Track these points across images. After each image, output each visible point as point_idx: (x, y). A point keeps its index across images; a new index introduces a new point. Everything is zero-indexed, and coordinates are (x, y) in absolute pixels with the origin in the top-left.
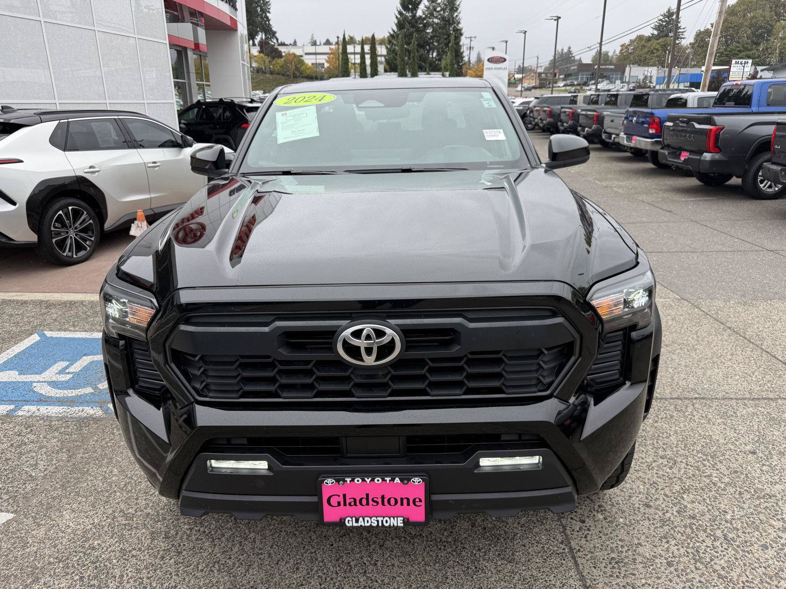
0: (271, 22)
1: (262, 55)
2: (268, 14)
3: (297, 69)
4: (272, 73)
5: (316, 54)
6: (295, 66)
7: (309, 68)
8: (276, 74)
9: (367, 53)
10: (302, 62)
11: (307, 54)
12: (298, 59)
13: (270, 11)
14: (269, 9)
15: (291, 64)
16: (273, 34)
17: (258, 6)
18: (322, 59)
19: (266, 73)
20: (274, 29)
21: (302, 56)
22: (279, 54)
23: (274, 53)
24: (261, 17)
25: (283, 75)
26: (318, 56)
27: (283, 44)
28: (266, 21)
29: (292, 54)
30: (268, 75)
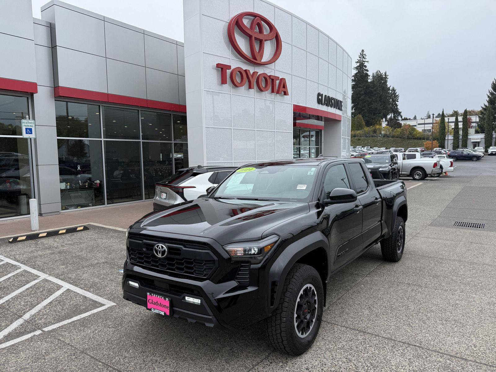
0: (398, 107)
1: (388, 126)
2: (397, 103)
3: (411, 134)
4: (393, 137)
5: (424, 124)
6: (409, 132)
7: (420, 133)
8: (396, 137)
9: (460, 122)
10: (414, 130)
11: (419, 124)
12: (412, 128)
13: (398, 100)
14: (398, 99)
15: (406, 130)
16: (399, 113)
17: (391, 98)
18: (429, 127)
19: (389, 137)
20: (399, 111)
21: (416, 126)
22: (399, 125)
23: (397, 125)
24: (392, 105)
25: (400, 138)
26: (426, 125)
27: (406, 119)
28: (395, 107)
29: (408, 125)
30: (390, 138)
